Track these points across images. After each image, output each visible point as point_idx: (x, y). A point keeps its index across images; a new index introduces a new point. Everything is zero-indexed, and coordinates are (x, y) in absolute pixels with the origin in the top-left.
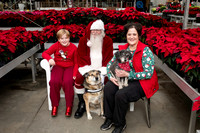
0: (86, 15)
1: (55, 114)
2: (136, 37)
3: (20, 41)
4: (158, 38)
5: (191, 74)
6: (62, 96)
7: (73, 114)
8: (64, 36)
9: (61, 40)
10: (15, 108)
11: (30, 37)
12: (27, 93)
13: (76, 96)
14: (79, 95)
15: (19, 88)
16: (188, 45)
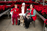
0: (20, 2)
1: (13, 24)
2: (32, 7)
3: (5, 8)
4: (37, 7)
5: (44, 15)
6: (15, 20)
7: (18, 24)
8: (16, 6)
9: (15, 7)
10: (4, 23)
11: (8, 7)
12: (7, 20)
13: (18, 20)
14: (19, 20)
15: (5, 19)
16: (44, 9)
